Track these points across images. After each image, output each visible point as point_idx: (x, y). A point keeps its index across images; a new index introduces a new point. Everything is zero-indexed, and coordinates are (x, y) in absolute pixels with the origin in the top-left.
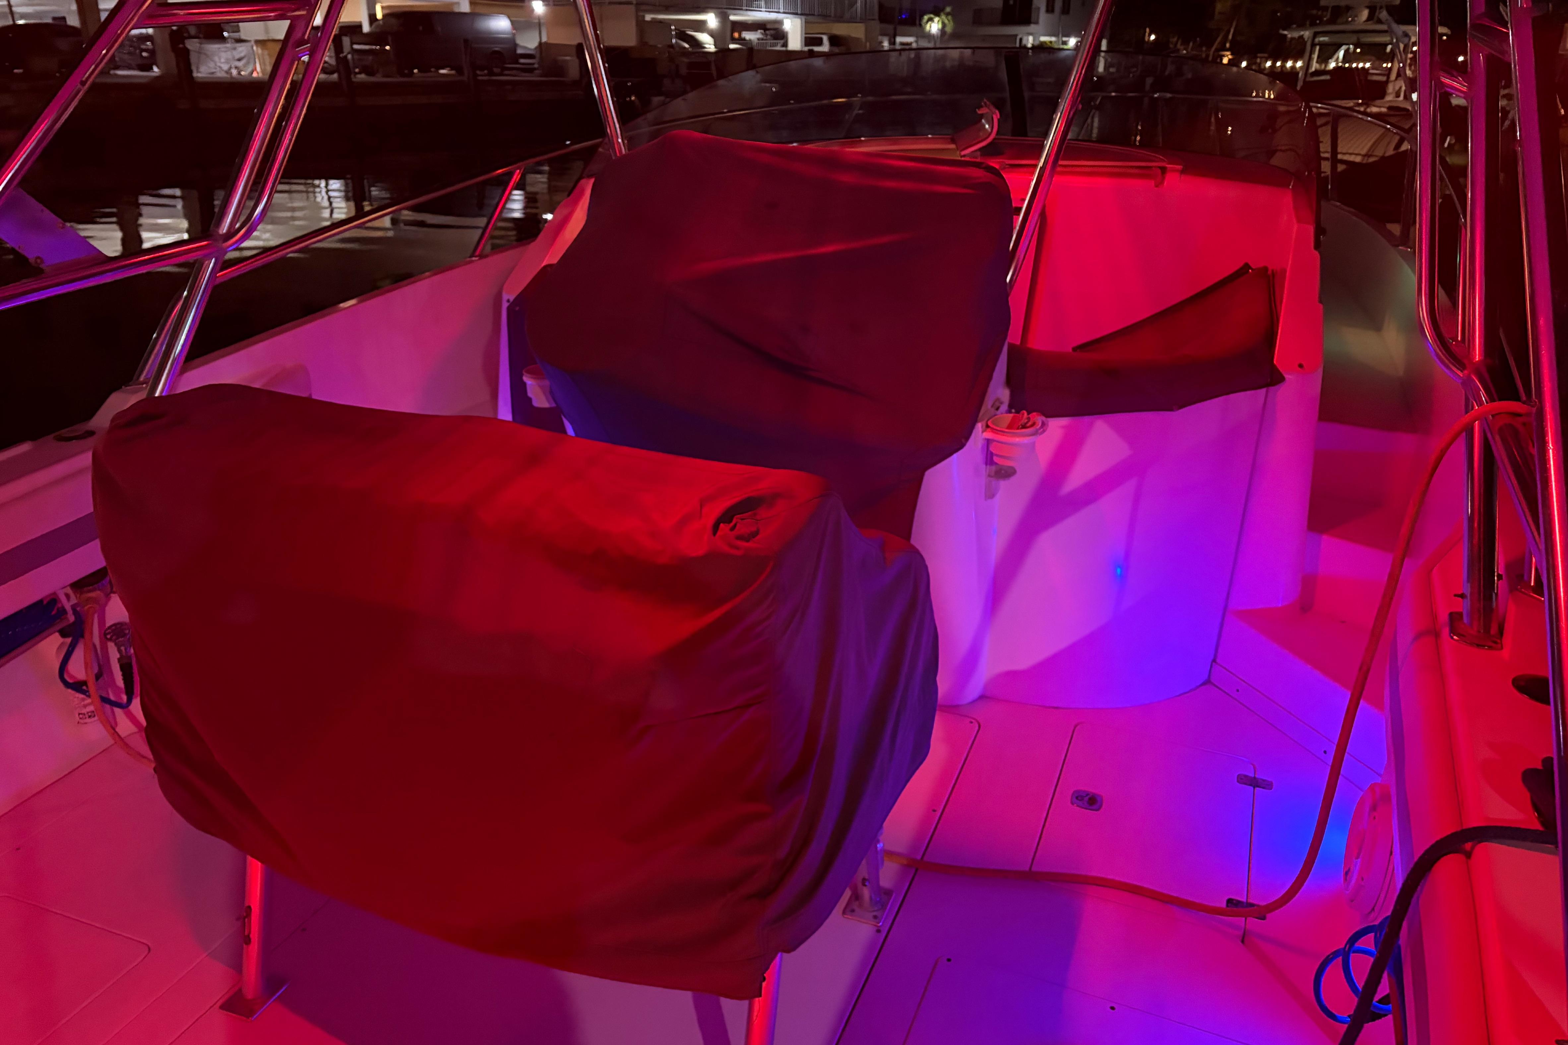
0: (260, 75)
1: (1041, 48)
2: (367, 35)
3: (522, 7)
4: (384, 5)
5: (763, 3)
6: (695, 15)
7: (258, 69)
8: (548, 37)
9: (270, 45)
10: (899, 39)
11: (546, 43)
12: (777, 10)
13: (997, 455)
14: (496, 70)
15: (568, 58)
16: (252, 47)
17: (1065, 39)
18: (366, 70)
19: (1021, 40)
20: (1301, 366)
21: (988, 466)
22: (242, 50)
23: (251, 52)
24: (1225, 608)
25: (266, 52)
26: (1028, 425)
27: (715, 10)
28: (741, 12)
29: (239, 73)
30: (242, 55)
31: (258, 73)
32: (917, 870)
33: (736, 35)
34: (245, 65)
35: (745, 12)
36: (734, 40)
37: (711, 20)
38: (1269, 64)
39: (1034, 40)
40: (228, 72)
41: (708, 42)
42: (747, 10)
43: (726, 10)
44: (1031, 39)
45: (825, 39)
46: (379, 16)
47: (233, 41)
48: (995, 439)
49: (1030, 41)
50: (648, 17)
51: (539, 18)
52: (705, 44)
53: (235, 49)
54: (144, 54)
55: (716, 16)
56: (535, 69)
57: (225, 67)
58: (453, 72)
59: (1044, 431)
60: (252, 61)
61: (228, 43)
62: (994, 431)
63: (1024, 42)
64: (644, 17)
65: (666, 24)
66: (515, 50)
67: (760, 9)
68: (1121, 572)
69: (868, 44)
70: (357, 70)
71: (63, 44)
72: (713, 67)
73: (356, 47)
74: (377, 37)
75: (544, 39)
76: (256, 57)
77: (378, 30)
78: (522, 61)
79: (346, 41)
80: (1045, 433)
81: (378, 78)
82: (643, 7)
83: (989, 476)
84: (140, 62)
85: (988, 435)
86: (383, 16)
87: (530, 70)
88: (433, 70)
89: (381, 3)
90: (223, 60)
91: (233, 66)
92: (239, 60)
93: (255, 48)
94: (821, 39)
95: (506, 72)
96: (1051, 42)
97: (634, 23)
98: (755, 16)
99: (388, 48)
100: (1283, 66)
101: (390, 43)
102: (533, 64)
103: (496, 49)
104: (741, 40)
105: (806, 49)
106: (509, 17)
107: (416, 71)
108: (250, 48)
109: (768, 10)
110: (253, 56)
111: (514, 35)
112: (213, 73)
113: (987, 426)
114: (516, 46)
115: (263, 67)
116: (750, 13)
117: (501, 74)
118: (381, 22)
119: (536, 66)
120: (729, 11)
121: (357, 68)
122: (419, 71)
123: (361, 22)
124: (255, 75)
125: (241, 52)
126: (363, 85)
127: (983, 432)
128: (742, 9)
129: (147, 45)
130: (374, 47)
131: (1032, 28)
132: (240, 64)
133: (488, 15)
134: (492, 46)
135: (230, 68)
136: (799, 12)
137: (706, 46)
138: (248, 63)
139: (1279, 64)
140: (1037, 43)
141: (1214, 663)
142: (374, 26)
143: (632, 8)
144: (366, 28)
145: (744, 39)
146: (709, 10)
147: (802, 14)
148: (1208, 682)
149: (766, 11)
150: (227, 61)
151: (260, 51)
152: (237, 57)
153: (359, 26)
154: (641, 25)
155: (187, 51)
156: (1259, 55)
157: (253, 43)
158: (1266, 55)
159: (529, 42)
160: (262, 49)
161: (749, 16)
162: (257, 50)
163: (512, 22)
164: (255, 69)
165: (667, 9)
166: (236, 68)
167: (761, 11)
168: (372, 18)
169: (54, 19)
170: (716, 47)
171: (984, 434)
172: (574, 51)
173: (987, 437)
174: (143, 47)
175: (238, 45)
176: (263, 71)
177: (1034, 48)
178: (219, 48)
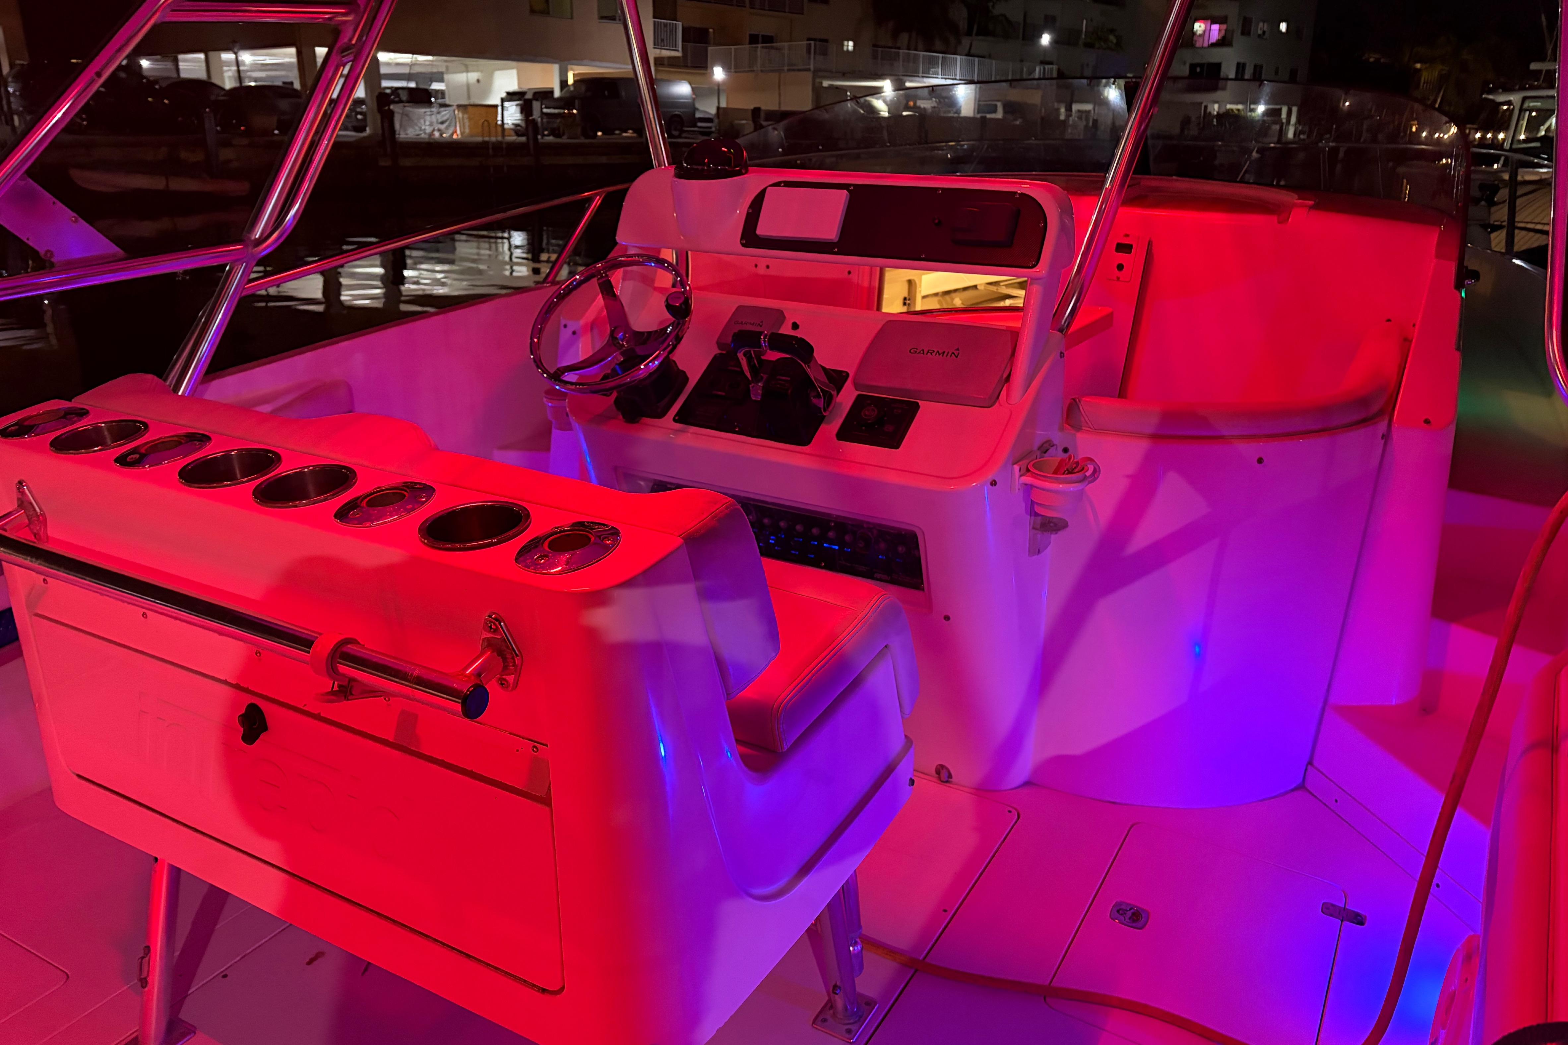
0: (460, 137)
1: (1226, 116)
2: (559, 99)
3: (704, 74)
4: (576, 72)
5: (940, 70)
6: (872, 81)
7: (458, 132)
8: (727, 103)
9: (470, 109)
10: (1076, 107)
11: (724, 108)
12: (953, 77)
13: (1037, 504)
14: (675, 133)
15: (744, 122)
16: (454, 111)
17: (1252, 106)
18: (554, 132)
19: (1206, 107)
20: (1427, 422)
21: (1033, 518)
22: (445, 113)
23: (453, 114)
24: (1325, 702)
25: (466, 116)
26: (1076, 470)
27: (893, 78)
28: (917, 79)
29: (441, 135)
30: (445, 118)
31: (458, 135)
32: (916, 971)
33: (911, 104)
34: (447, 128)
35: (920, 79)
36: (907, 108)
37: (887, 85)
38: (1478, 135)
39: (1219, 108)
40: (431, 134)
41: (881, 106)
42: (923, 77)
43: (901, 77)
44: (1216, 106)
45: (999, 104)
46: (571, 81)
47: (438, 106)
48: (1034, 484)
49: (1215, 108)
50: (826, 83)
51: (718, 85)
52: (881, 111)
53: (439, 113)
54: (359, 117)
55: (892, 81)
56: (712, 132)
57: (429, 130)
58: (635, 135)
59: (1095, 479)
60: (453, 124)
61: (433, 107)
62: (1035, 476)
63: (1209, 110)
64: (821, 83)
65: (844, 89)
66: (694, 114)
67: (936, 76)
68: (1200, 650)
69: (1043, 110)
70: (546, 133)
71: (284, 104)
72: (885, 134)
73: (545, 110)
74: (566, 102)
75: (723, 104)
76: (457, 120)
77: (568, 95)
78: (700, 124)
79: (536, 105)
80: (1097, 481)
81: (564, 140)
82: (820, 74)
83: (1033, 528)
84: (355, 124)
85: (1027, 479)
86: (574, 81)
87: (706, 133)
88: (617, 132)
89: (573, 71)
90: (427, 123)
91: (436, 128)
92: (442, 123)
93: (456, 112)
94: (996, 106)
95: (684, 135)
96: (1238, 110)
97: (810, 88)
98: (929, 83)
99: (575, 111)
100: (1495, 137)
101: (577, 107)
102: (710, 128)
103: (677, 113)
104: (915, 108)
105: (979, 116)
106: (690, 84)
107: (599, 134)
108: (452, 112)
109: (944, 77)
110: (454, 120)
111: (694, 99)
112: (418, 135)
113: (1028, 470)
114: (695, 109)
115: (462, 130)
116: (925, 80)
117: (679, 137)
118: (572, 89)
119: (713, 129)
120: (905, 78)
121: (546, 130)
122: (604, 134)
123: (553, 88)
124: (455, 137)
125: (443, 116)
126: (549, 146)
127: (1021, 476)
128: (918, 76)
129: (362, 109)
130: (562, 111)
131: (1219, 94)
132: (443, 127)
133: (669, 81)
134: (671, 110)
135: (434, 130)
136: (976, 79)
137: (882, 113)
138: (449, 126)
139: (1489, 136)
140: (1222, 111)
141: (1309, 766)
142: (563, 92)
143: (809, 76)
144: (557, 94)
145: (919, 107)
146: (885, 77)
147: (978, 82)
148: (1301, 787)
149: (942, 78)
150: (431, 124)
151: (461, 115)
152: (440, 121)
153: (551, 92)
154: (818, 91)
155: (392, 113)
156: (1468, 126)
157: (455, 107)
158: (1475, 126)
159: (708, 108)
160: (463, 114)
161: (924, 82)
162: (458, 114)
163: (693, 89)
164: (456, 132)
165: (844, 76)
166: (439, 130)
167: (937, 78)
168: (564, 84)
169: (284, 83)
170: (889, 113)
171: (1022, 478)
172: (750, 115)
173: (1027, 482)
174: (358, 110)
175: (442, 109)
176: (462, 133)
177: (1219, 116)
178: (425, 112)
